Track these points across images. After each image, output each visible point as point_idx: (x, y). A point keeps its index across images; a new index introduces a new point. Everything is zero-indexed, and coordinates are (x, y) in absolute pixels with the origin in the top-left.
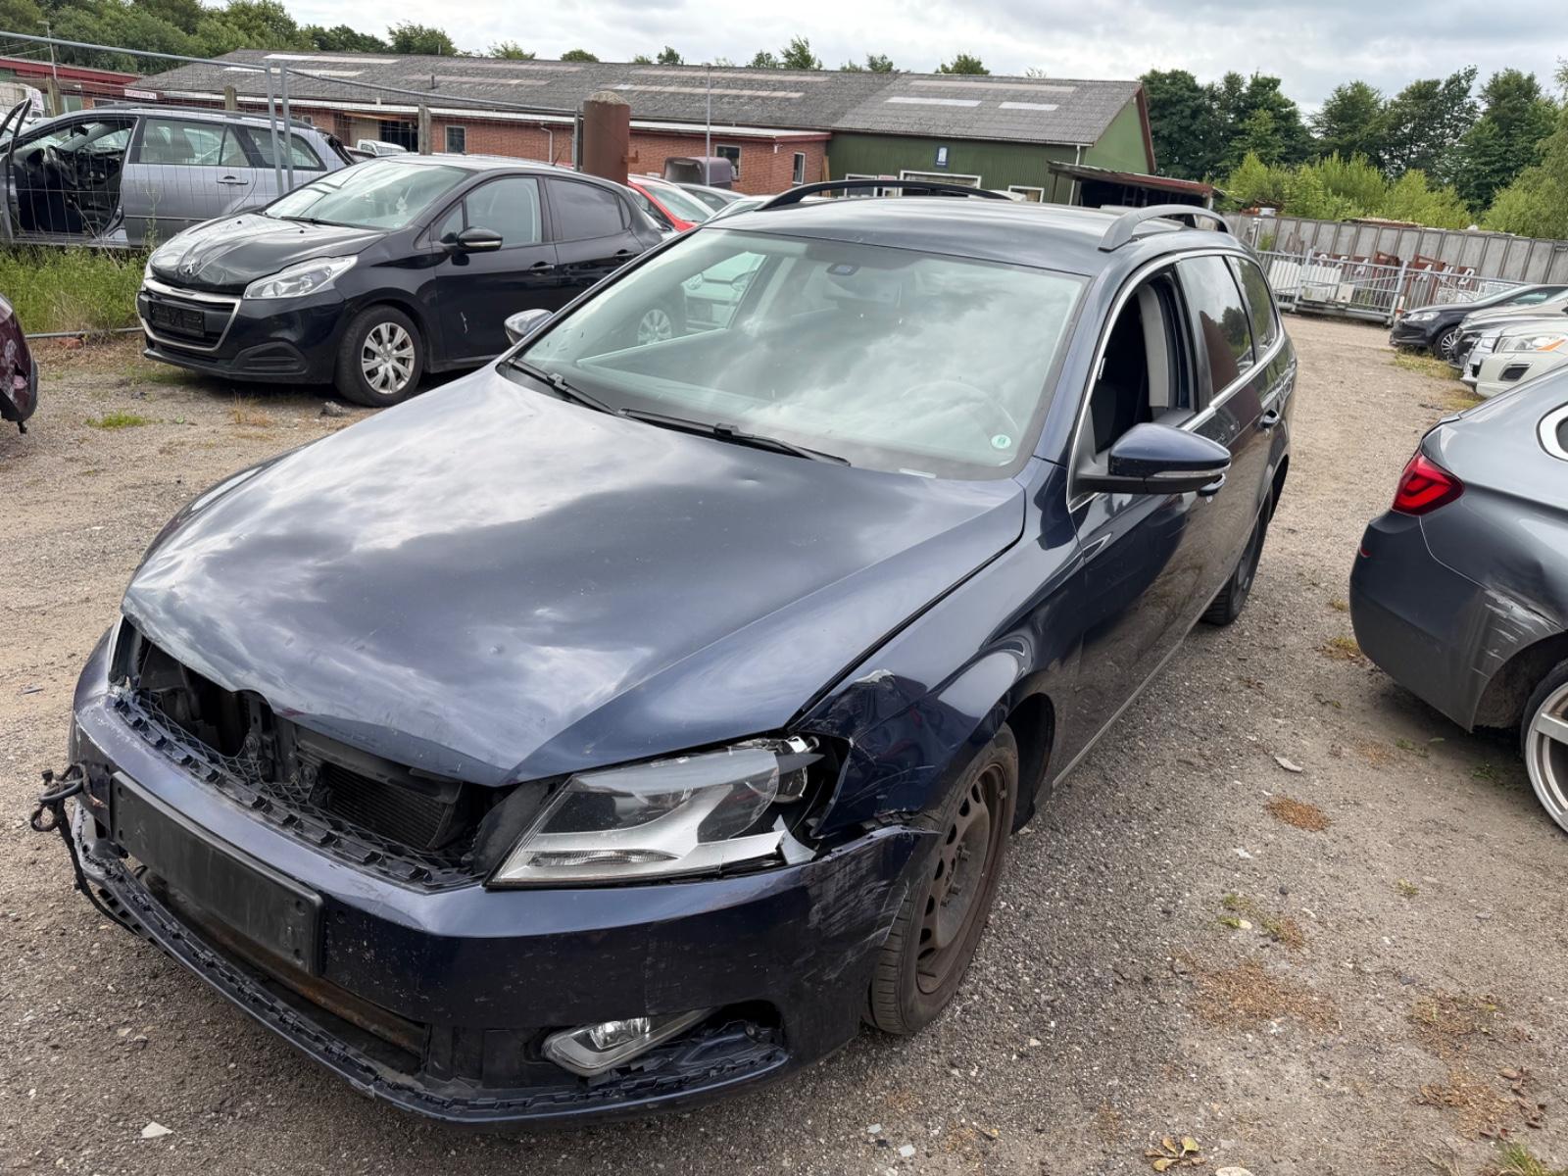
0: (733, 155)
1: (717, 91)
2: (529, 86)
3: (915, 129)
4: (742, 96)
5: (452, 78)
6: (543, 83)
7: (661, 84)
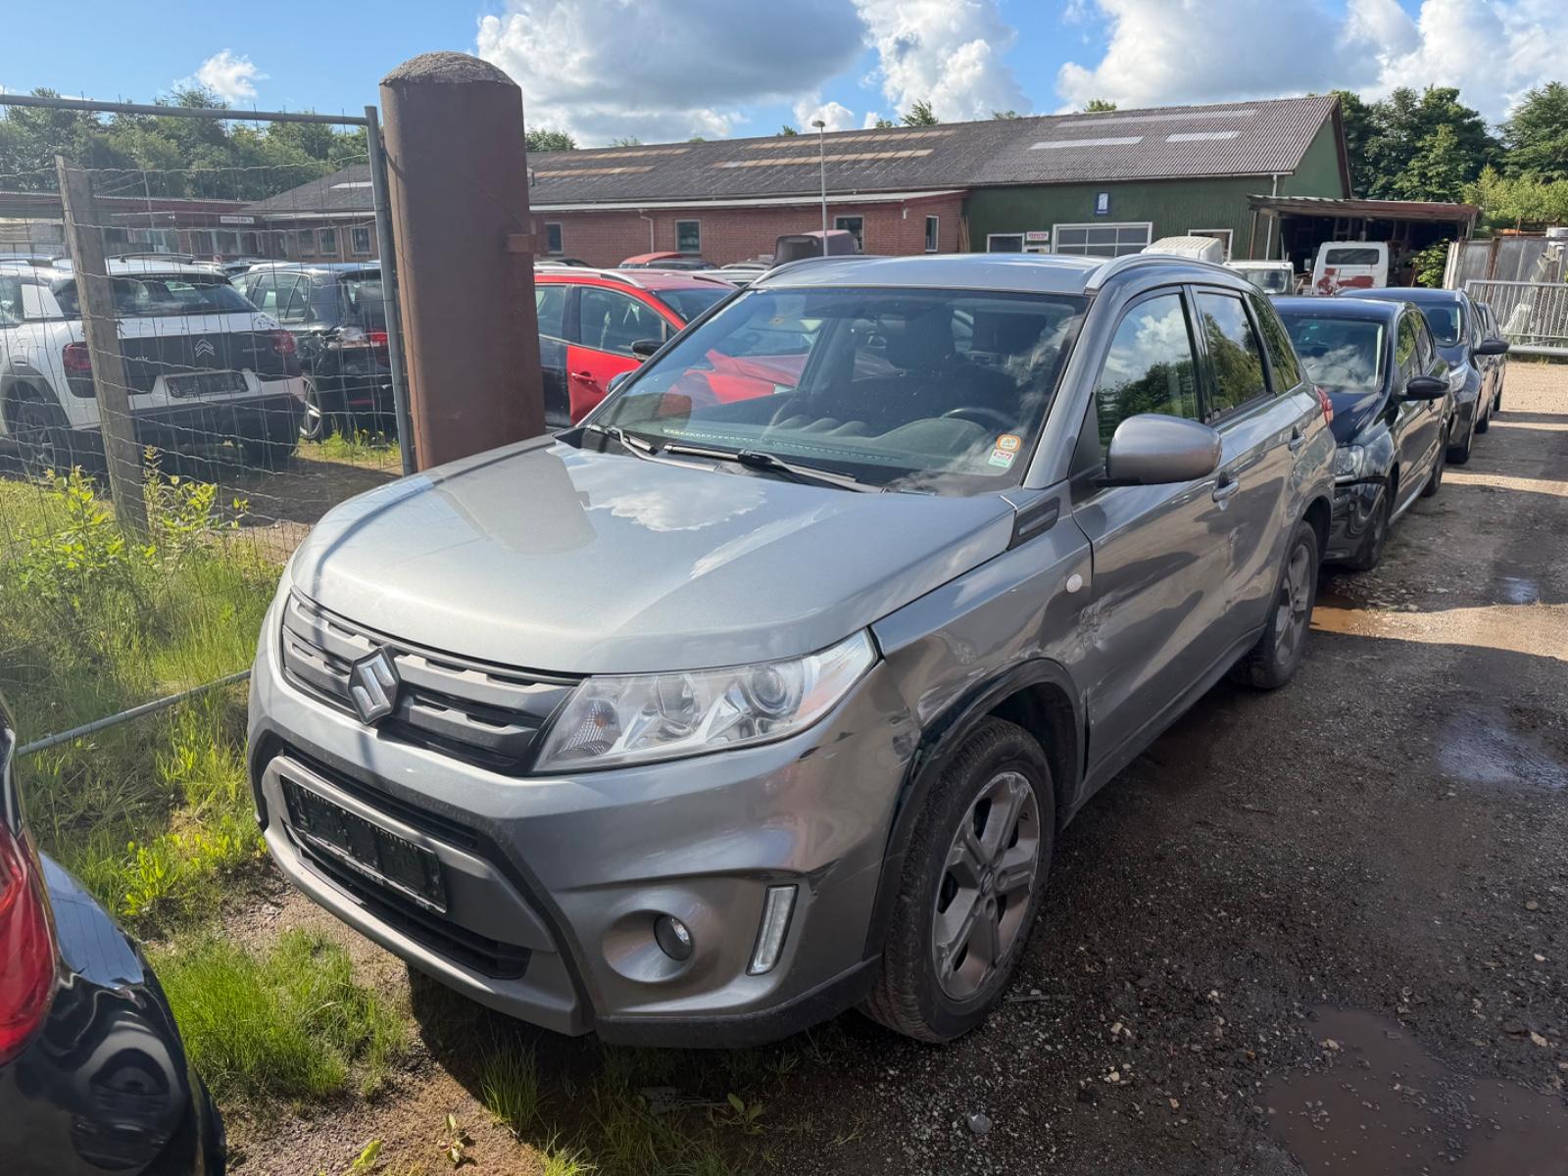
0: (855, 227)
1: (834, 158)
2: (632, 174)
3: (1068, 176)
4: (863, 161)
5: (553, 173)
6: (647, 169)
7: (772, 157)
